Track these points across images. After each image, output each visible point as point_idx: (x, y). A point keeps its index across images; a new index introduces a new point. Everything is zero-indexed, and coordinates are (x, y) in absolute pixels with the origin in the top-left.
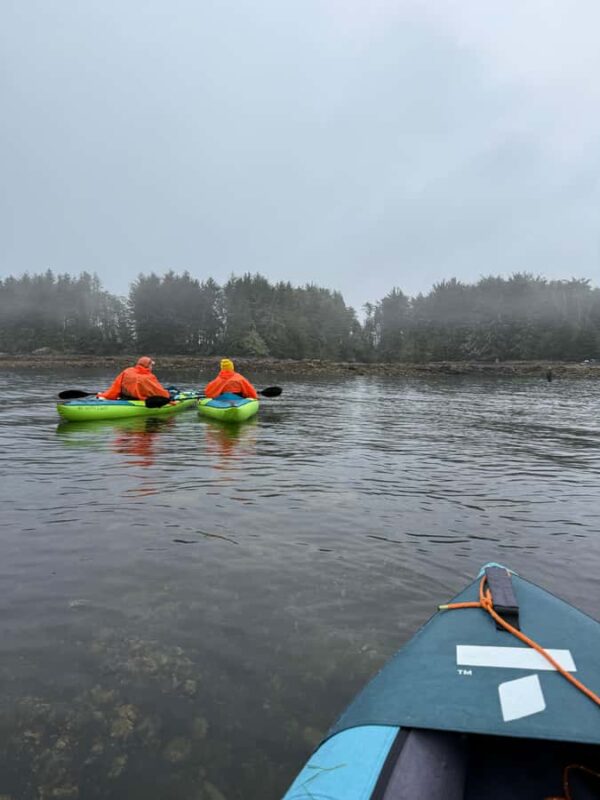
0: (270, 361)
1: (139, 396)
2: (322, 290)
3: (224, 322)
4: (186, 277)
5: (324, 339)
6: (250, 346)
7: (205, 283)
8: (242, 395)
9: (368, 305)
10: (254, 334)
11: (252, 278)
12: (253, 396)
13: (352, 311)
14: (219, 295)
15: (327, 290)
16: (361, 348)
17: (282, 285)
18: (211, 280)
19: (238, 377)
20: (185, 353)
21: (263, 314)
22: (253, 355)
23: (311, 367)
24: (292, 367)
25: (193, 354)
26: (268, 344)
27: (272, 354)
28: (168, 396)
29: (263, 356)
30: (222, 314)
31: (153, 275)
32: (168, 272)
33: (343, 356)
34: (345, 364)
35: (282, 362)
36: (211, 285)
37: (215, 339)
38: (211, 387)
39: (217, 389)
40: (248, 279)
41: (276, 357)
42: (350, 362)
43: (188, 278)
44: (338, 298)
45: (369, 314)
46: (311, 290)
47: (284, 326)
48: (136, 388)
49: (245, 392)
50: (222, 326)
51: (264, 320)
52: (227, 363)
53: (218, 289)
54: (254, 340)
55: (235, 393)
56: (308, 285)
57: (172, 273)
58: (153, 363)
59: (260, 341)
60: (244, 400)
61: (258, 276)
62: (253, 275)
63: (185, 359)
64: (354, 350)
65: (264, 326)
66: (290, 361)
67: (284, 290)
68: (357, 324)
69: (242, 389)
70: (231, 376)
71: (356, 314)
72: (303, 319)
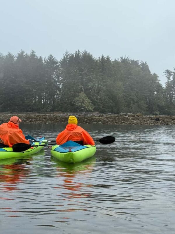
0: (96, 115)
1: (9, 145)
2: (133, 62)
3: (61, 87)
4: (33, 55)
5: (135, 98)
6: (80, 104)
7: (47, 58)
8: (82, 143)
9: (168, 71)
10: (83, 95)
11: (81, 54)
12: (90, 143)
13: (155, 76)
14: (57, 67)
15: (136, 61)
16: (164, 104)
17: (103, 59)
18: (51, 56)
19: (80, 130)
20: (32, 110)
21: (90, 80)
22: (82, 111)
23: (127, 119)
24: (114, 119)
25: (38, 110)
26: (94, 103)
27: (96, 110)
28: (29, 143)
29: (90, 111)
30: (58, 81)
31: (9, 55)
32: (20, 52)
33: (150, 110)
34: (152, 116)
35: (105, 115)
36: (51, 60)
37: (54, 100)
38: (61, 136)
39: (64, 138)
40: (78, 55)
41: (100, 112)
42: (156, 115)
43: (34, 55)
44: (145, 67)
45: (169, 78)
46: (125, 61)
47: (105, 88)
48: (7, 138)
49: (85, 140)
50: (60, 90)
51: (90, 85)
52: (73, 119)
53: (57, 63)
54: (83, 100)
55: (75, 142)
56: (122, 58)
57: (23, 52)
58: (20, 120)
59: (87, 101)
60: (82, 147)
61: (85, 53)
62: (82, 51)
63: (33, 115)
64: (158, 106)
65: (90, 89)
66: (111, 115)
67: (105, 62)
68: (159, 86)
69: (82, 138)
70: (74, 128)
71: (159, 79)
72: (120, 84)
